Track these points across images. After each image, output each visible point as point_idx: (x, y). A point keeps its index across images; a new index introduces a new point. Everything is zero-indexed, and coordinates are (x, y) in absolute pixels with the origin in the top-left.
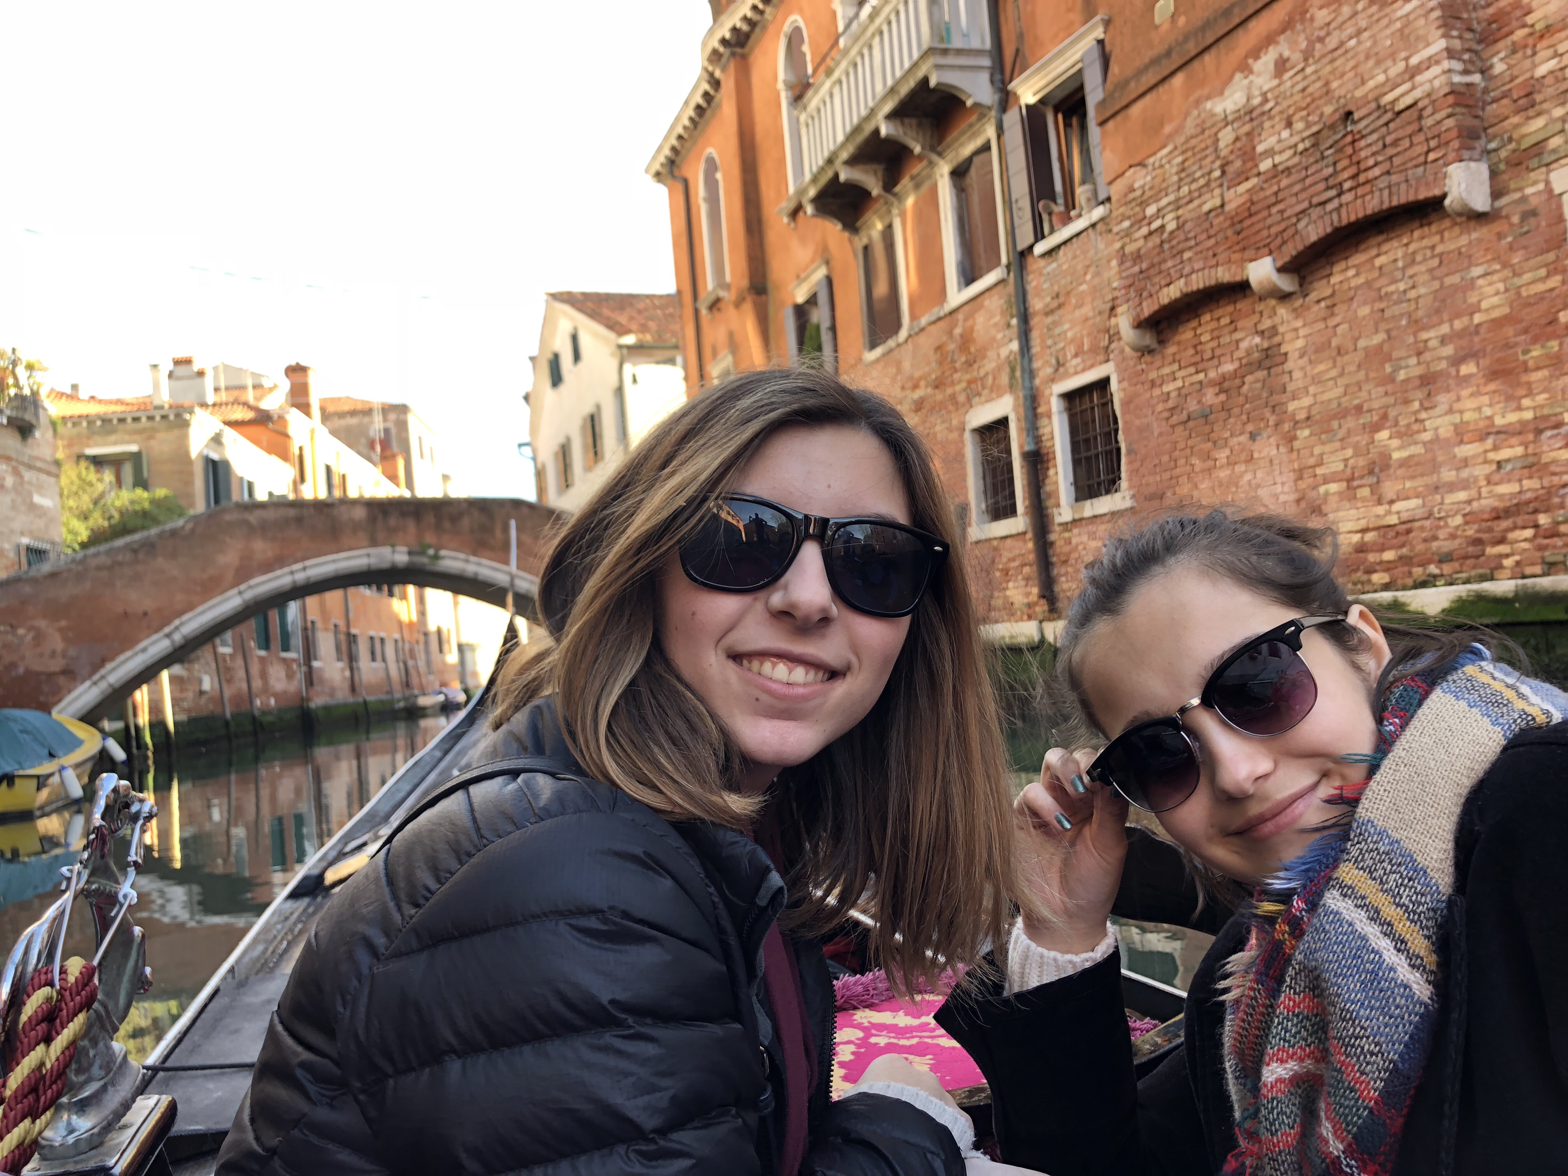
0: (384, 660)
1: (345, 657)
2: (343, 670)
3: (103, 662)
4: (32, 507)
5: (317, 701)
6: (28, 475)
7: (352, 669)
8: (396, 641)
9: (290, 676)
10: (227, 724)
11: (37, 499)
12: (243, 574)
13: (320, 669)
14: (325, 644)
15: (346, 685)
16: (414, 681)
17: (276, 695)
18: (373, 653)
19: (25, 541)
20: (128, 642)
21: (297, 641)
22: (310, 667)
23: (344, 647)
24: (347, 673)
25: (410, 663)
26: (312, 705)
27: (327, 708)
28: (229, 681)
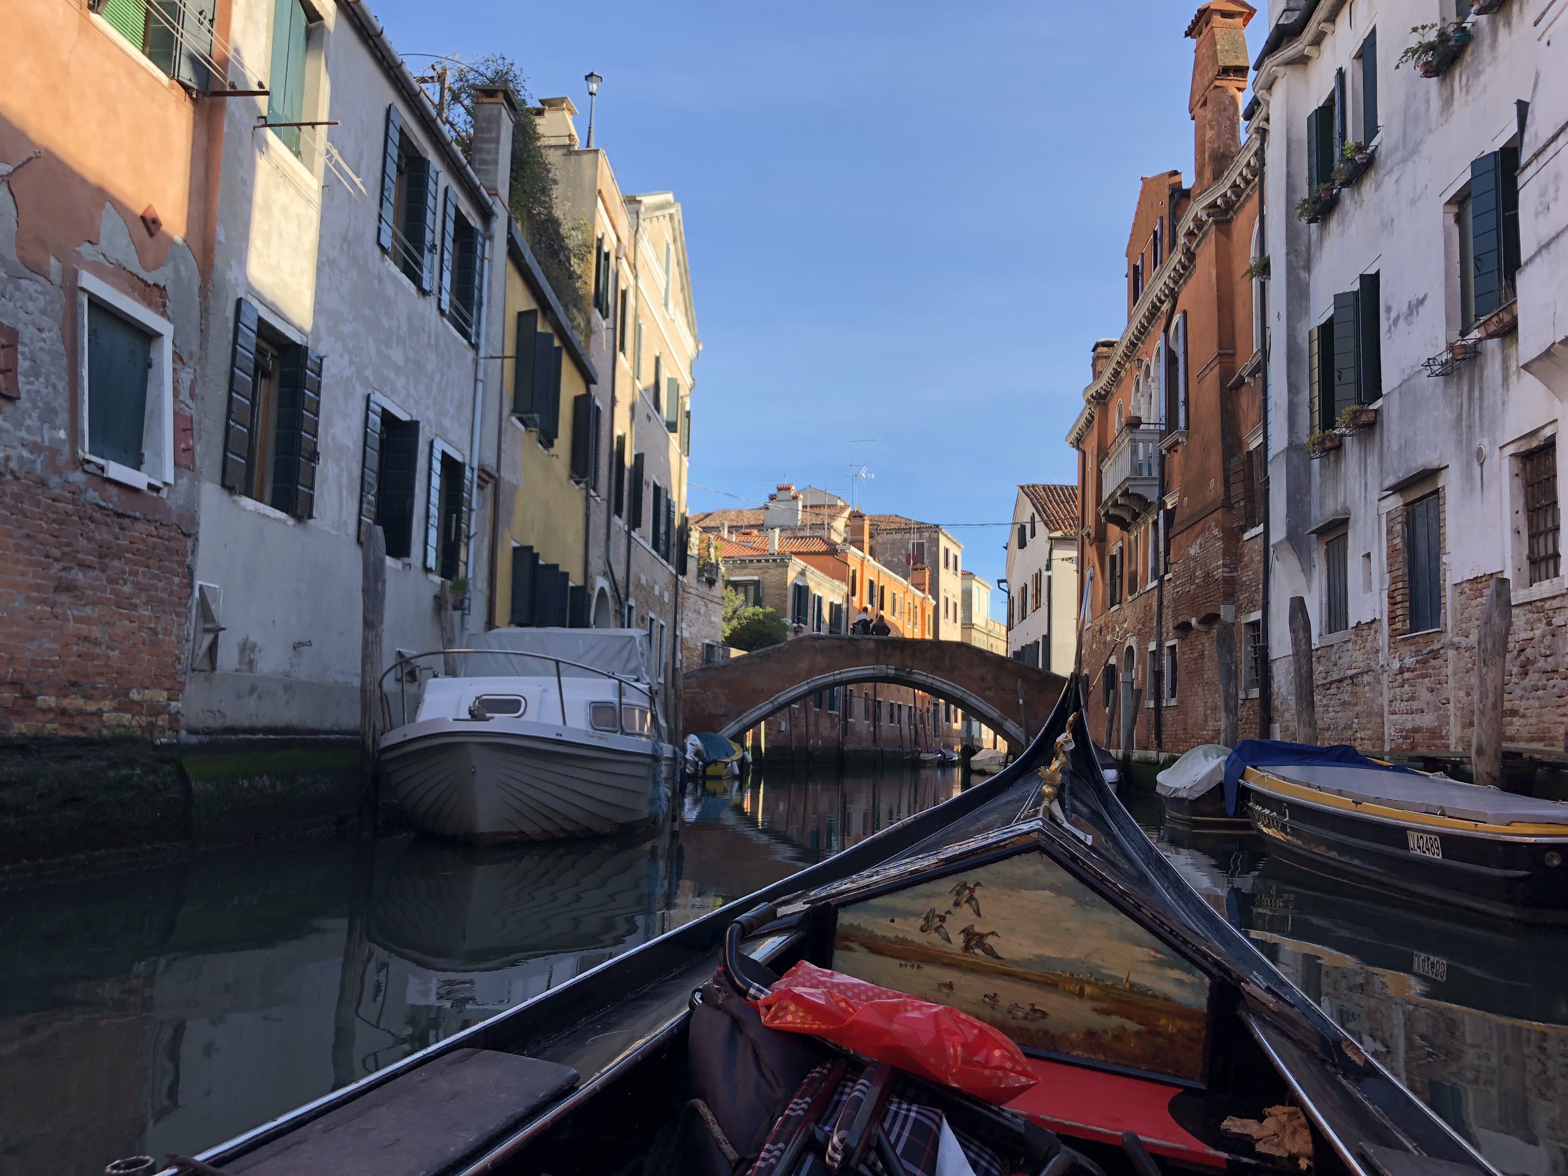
0: (899, 722)
1: (871, 717)
2: (869, 726)
3: (742, 712)
4: (711, 622)
5: (849, 746)
6: (710, 605)
7: (875, 727)
8: (910, 708)
9: (833, 727)
10: (792, 752)
11: (713, 619)
12: (810, 673)
13: (853, 724)
14: (858, 707)
15: (871, 736)
16: (922, 740)
17: (822, 738)
18: (892, 716)
19: (707, 641)
20: (753, 704)
21: (840, 703)
22: (846, 722)
23: (871, 710)
24: (872, 729)
25: (920, 726)
26: (846, 748)
27: (855, 751)
28: (796, 726)
